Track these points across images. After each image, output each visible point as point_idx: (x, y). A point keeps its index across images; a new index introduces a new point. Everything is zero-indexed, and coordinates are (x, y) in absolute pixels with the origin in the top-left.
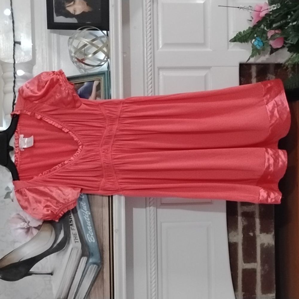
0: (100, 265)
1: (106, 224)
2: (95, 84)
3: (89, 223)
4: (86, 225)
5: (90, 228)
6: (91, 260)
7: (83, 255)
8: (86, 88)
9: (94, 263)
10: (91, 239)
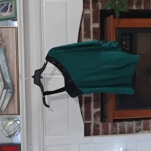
0: (13, 93)
1: (15, 74)
2: (10, 4)
3: (7, 73)
4: (6, 74)
5: (8, 75)
6: (8, 91)
7: (4, 88)
8: (5, 7)
9: (10, 92)
10: (8, 80)
